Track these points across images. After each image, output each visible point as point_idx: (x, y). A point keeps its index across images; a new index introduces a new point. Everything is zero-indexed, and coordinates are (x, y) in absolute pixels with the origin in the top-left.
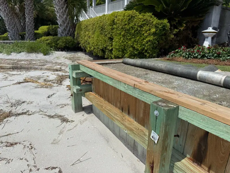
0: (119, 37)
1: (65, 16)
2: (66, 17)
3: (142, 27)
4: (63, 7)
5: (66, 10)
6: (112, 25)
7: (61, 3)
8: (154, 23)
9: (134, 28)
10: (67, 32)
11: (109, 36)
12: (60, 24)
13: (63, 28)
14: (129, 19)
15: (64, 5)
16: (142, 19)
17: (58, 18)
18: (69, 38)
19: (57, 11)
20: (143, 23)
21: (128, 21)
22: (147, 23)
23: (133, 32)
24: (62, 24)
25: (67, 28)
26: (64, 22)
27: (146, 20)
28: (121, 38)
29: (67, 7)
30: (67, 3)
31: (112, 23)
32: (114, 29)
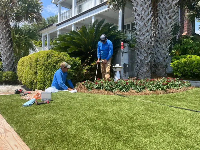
0: (41, 72)
1: (9, 53)
2: (9, 55)
3: (57, 63)
4: (7, 46)
5: (11, 48)
6: (37, 62)
7: (5, 43)
8: (66, 60)
9: (51, 64)
10: (10, 67)
11: (35, 71)
12: (4, 60)
13: (6, 64)
14: (48, 57)
15: (9, 44)
16: (57, 57)
17: (2, 55)
18: (10, 72)
19: (1, 49)
20: (58, 60)
21: (47, 58)
22: (61, 60)
23: (50, 67)
24: (5, 60)
25: (10, 64)
26: (7, 58)
27: (60, 57)
28: (42, 72)
29: (12, 46)
30: (12, 43)
31: (36, 60)
32: (38, 65)
